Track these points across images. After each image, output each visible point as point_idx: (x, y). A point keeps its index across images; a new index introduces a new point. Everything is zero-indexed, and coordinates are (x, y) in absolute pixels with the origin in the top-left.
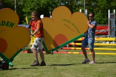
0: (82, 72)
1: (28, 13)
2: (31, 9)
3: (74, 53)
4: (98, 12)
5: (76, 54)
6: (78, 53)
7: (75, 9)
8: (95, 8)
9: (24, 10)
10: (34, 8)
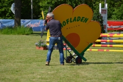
0: (101, 70)
1: (45, 7)
2: (48, 3)
3: (92, 50)
4: (120, 6)
5: (95, 51)
6: (97, 50)
7: (94, 3)
8: (116, 2)
9: (40, 4)
10: (51, 2)
